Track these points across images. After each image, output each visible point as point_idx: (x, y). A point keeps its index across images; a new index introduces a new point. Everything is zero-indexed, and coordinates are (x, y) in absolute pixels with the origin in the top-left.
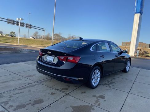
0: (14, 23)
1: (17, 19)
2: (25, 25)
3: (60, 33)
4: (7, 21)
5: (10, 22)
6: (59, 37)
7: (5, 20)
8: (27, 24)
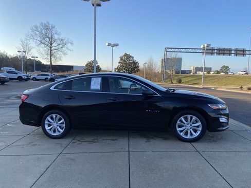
0: (213, 52)
1: (202, 47)
8: (236, 50)
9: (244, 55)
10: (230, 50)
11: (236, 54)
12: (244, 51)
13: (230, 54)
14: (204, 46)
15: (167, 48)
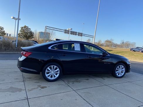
2: (77, 34)
3: (111, 39)
4: (64, 31)
5: (66, 32)
6: (110, 43)
7: (62, 31)
8: (79, 33)
9: (81, 36)
10: (76, 33)
11: (79, 35)
12: (82, 34)
13: (76, 35)
14: (69, 29)
15: (47, 27)
